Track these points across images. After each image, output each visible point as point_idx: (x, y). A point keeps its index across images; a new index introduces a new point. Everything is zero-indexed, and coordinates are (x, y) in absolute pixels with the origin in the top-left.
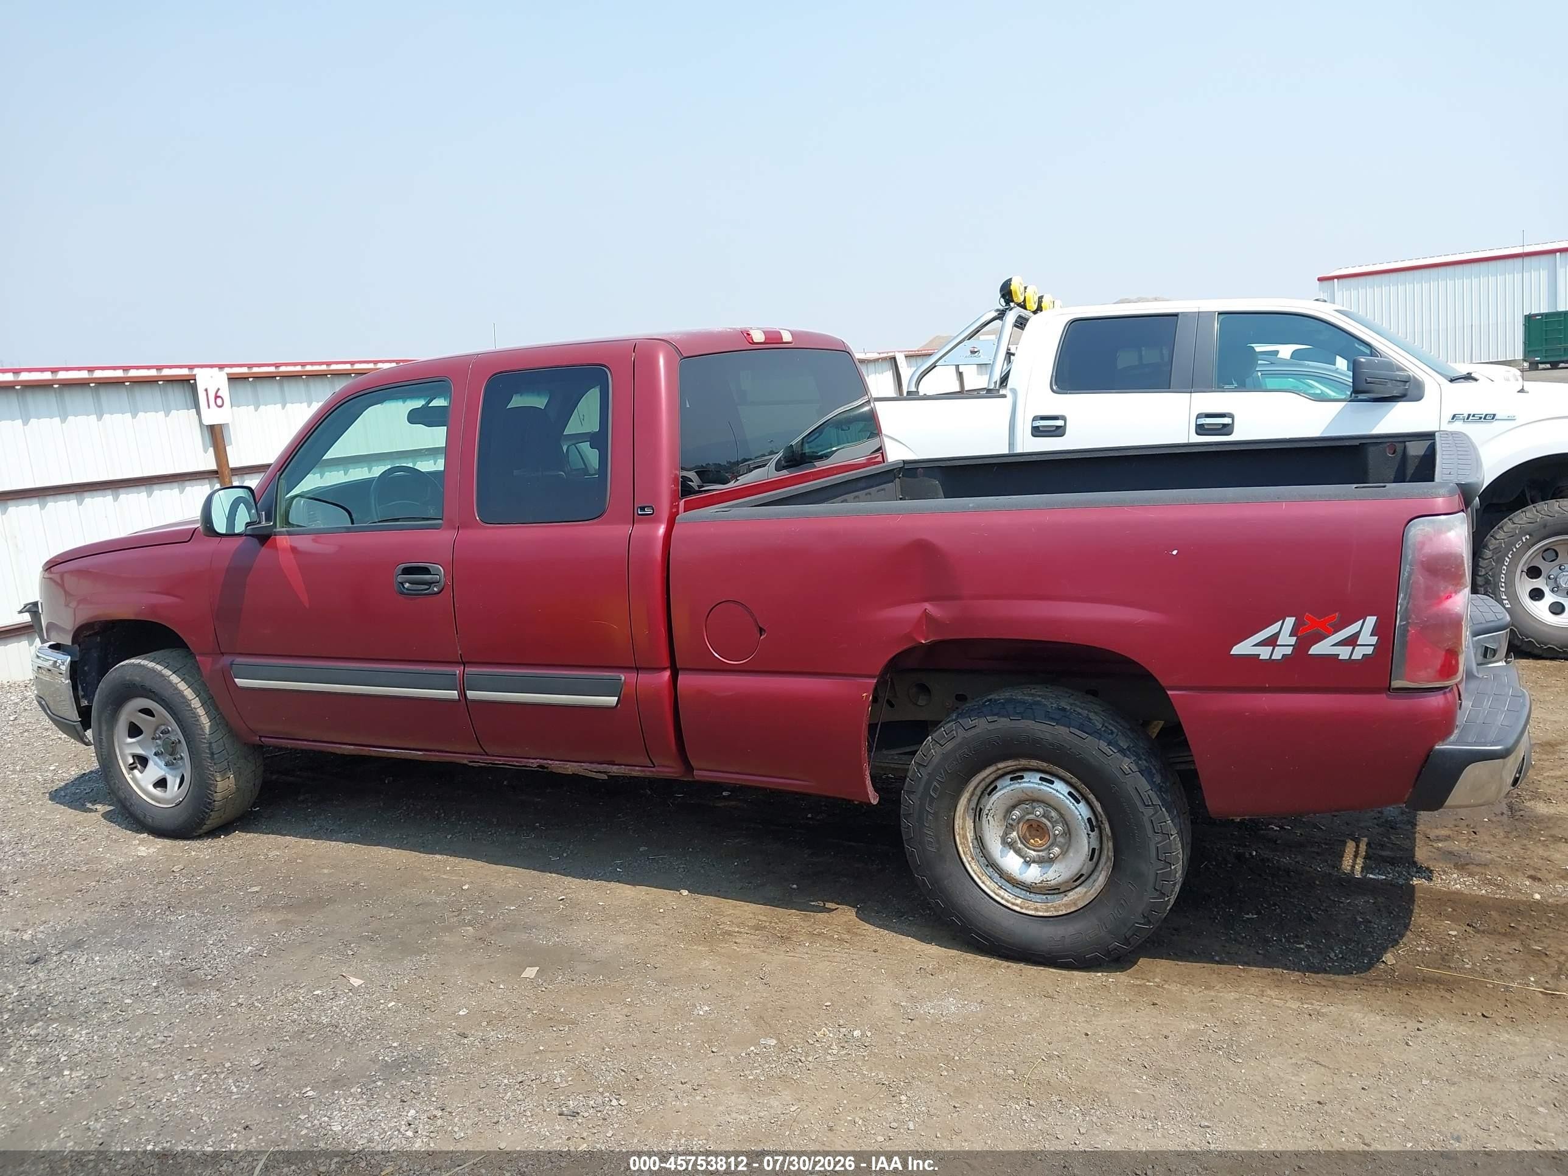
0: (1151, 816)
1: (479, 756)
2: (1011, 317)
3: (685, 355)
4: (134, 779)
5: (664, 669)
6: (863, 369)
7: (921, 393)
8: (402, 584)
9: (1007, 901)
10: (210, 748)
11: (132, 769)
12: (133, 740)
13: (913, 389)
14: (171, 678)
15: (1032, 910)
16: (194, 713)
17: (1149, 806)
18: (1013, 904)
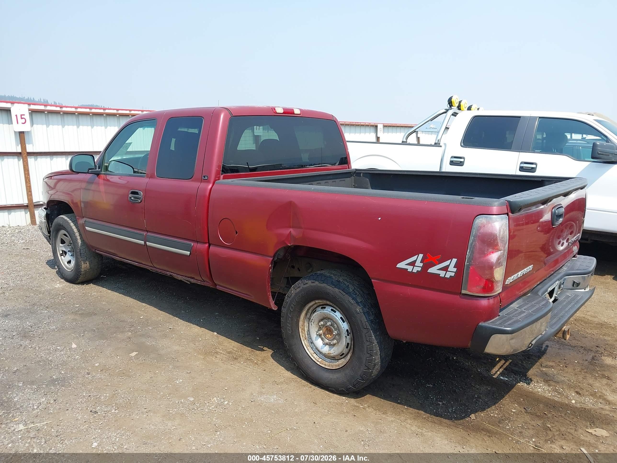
0: (366, 333)
1: (153, 268)
2: (450, 112)
3: (234, 115)
4: (62, 259)
5: (206, 243)
6: (343, 129)
7: (408, 143)
8: (131, 198)
9: (316, 359)
10: (80, 251)
11: (61, 255)
12: (62, 245)
13: (405, 140)
14: (71, 224)
15: (323, 365)
16: (76, 238)
17: (365, 328)
18: (318, 361)
